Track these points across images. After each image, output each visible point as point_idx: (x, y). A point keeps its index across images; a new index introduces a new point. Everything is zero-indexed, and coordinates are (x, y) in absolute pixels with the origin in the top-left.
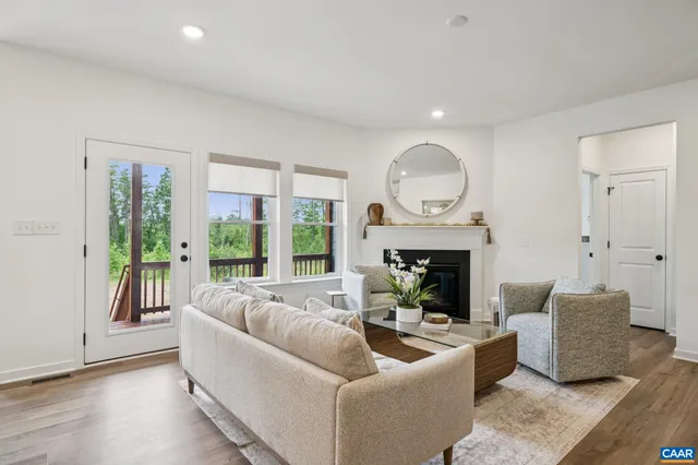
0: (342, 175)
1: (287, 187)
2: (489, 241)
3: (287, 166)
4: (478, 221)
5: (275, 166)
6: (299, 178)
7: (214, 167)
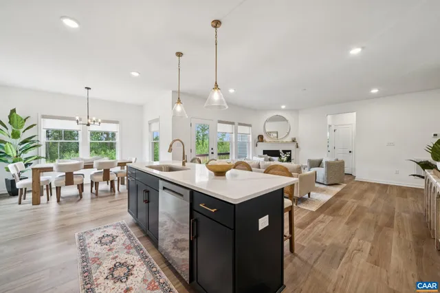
0: (250, 126)
1: (236, 130)
2: (297, 147)
3: (236, 124)
4: (294, 141)
5: (233, 123)
6: (239, 127)
7: (219, 124)
